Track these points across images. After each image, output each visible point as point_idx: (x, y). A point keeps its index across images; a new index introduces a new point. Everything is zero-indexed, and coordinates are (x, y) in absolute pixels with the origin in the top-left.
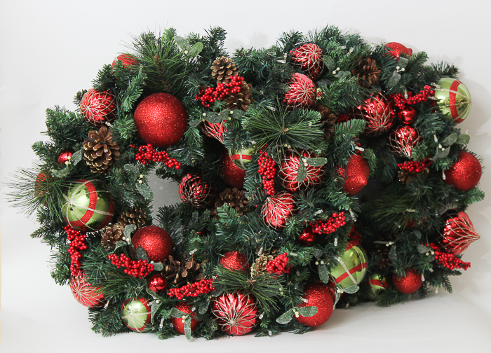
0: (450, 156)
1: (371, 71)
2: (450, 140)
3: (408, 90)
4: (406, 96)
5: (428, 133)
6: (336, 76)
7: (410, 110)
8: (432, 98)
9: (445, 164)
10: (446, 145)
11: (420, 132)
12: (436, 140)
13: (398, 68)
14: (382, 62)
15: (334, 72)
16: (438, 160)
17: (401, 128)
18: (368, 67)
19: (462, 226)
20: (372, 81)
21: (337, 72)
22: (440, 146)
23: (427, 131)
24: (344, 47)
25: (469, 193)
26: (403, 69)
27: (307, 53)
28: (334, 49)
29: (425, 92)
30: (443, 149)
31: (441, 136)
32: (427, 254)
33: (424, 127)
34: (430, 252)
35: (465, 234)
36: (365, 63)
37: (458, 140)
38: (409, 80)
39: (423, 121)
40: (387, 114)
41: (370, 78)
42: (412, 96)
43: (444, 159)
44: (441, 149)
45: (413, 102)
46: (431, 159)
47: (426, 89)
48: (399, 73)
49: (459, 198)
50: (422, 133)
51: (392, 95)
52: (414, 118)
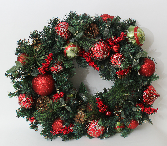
0: (140, 63)
1: (94, 30)
2: (138, 56)
3: (114, 36)
4: (113, 39)
5: (127, 55)
6: (77, 36)
7: (117, 45)
8: (126, 37)
9: (138, 68)
10: (137, 59)
11: (123, 55)
12: (132, 57)
13: (107, 26)
14: (100, 25)
15: (75, 34)
16: (135, 67)
17: (114, 54)
18: (92, 28)
19: (151, 93)
20: (96, 35)
21: (77, 34)
22: (134, 60)
23: (127, 54)
24: (78, 21)
25: (151, 77)
26: (110, 26)
27: (61, 27)
28: (74, 22)
29: (122, 36)
30: (136, 61)
31: (134, 55)
32: (138, 110)
33: (125, 52)
34: (139, 109)
35: (153, 96)
36: (91, 26)
37: (142, 55)
38: (113, 31)
39: (124, 49)
40: (106, 49)
41: (94, 34)
42: (116, 38)
43: (137, 65)
44: (135, 61)
45: (117, 41)
46: (131, 67)
47: (122, 34)
48: (108, 28)
49: (147, 81)
50: (124, 55)
51: (107, 39)
52: (119, 49)
